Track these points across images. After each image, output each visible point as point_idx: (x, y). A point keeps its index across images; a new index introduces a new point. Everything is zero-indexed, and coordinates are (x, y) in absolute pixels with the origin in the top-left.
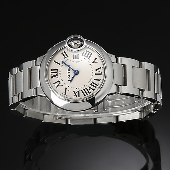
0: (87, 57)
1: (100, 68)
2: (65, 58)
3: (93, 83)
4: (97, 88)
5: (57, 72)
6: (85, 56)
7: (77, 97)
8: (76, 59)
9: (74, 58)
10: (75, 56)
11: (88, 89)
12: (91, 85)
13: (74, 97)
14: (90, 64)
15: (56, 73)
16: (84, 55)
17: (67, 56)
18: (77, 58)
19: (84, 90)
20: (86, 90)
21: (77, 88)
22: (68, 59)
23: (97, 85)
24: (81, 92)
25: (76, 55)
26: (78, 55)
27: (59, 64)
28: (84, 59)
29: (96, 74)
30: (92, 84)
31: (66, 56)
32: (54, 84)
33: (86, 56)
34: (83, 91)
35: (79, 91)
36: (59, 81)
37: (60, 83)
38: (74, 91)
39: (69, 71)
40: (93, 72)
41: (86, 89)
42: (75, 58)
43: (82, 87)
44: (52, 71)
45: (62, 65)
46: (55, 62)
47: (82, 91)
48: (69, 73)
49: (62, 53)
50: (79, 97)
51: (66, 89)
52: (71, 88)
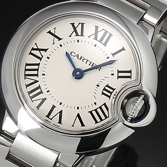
0: (96, 110)
1: (60, 122)
2: (119, 72)
3: (41, 92)
4: (26, 95)
5: (101, 41)
6: (100, 108)
7: (33, 49)
8: (104, 89)
9: (107, 86)
10: (111, 91)
11: (35, 78)
12: (39, 87)
13: (36, 44)
14: (78, 108)
15: (99, 39)
16: (103, 107)
17: (119, 77)
18: (104, 92)
19: (37, 70)
20: (36, 72)
21: (48, 58)
22: (113, 74)
23: (31, 98)
24: (37, 61)
25: (111, 93)
26: (109, 97)
27: (113, 55)
28: (95, 104)
29: (54, 107)
30: (39, 90)
31: (120, 74)
32: (83, 24)
33: (99, 110)
34: (36, 67)
35: (41, 59)
36: (82, 35)
37: (77, 35)
38: (45, 50)
39: (88, 63)
40: (61, 104)
41: (37, 75)
42: (106, 88)
43: (44, 69)
44: (108, 34)
45: (108, 58)
46: (123, 49)
47: (38, 65)
48: (85, 61)
49: (130, 72)
50: (31, 53)
51: (60, 39)
52: (56, 49)
